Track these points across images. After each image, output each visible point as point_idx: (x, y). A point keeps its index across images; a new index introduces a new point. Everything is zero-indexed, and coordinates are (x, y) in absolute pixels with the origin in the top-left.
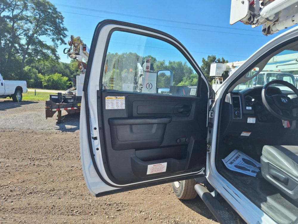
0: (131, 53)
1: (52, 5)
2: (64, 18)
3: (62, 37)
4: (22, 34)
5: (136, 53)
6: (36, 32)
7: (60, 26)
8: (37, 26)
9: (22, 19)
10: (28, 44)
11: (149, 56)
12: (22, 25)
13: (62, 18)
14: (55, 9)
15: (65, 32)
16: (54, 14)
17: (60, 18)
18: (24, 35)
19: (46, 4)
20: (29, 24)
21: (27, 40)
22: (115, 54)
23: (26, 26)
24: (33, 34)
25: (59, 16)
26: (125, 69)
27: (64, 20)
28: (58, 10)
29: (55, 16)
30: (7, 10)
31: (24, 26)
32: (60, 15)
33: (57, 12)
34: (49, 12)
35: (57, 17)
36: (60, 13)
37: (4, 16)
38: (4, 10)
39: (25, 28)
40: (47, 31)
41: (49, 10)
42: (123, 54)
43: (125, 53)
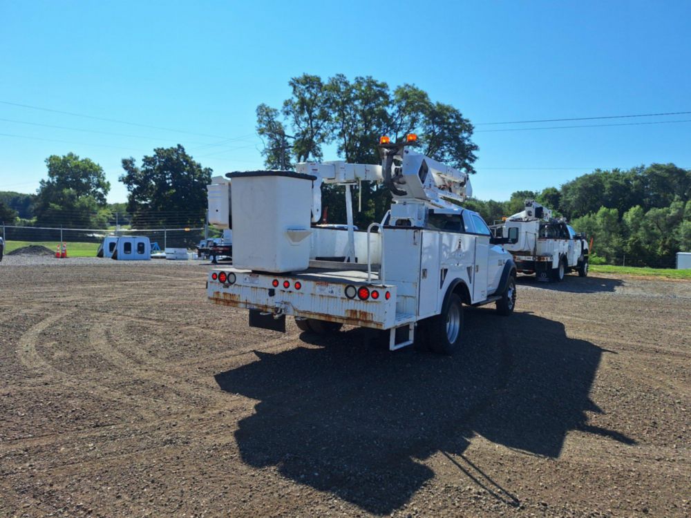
0: (656, 166)
1: (454, 111)
2: (473, 128)
3: (467, 161)
5: (671, 164)
7: (464, 145)
13: (470, 129)
14: (458, 117)
15: (474, 152)
16: (457, 125)
17: (467, 129)
19: (445, 112)
22: (611, 172)
25: (466, 126)
26: (635, 207)
27: (474, 130)
28: (464, 117)
29: (459, 127)
32: (467, 123)
33: (461, 120)
34: (450, 123)
35: (462, 130)
36: (468, 121)
41: (450, 120)
42: (633, 170)
43: (639, 166)
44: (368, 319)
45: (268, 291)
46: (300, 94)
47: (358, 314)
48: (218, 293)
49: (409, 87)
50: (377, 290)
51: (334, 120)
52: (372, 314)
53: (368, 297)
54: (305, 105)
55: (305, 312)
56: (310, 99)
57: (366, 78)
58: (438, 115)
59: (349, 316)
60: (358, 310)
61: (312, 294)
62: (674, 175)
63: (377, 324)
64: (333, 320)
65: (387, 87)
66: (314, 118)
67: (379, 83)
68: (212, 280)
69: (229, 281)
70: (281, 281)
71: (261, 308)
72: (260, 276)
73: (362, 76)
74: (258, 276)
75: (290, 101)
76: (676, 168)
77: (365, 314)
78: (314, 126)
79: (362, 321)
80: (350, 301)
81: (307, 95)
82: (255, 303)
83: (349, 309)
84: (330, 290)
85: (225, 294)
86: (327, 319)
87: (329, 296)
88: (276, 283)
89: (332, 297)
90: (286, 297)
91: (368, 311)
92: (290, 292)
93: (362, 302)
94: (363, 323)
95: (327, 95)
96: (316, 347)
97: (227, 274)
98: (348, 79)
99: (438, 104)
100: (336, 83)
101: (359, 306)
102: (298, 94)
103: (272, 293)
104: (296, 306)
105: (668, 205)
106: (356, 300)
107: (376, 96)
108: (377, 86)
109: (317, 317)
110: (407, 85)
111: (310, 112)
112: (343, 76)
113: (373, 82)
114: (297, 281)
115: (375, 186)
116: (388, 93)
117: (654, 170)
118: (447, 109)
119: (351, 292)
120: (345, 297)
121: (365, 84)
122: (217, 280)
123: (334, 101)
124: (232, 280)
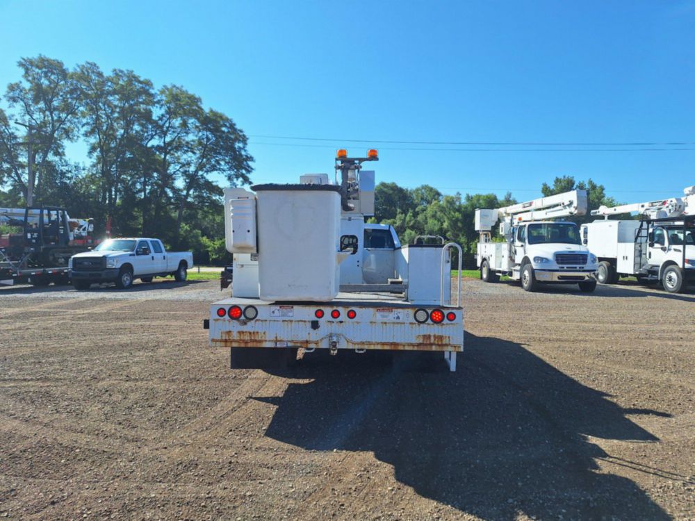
1: (227, 120)
2: (248, 139)
3: (244, 171)
4: (178, 172)
5: (394, 183)
6: (201, 167)
7: (241, 155)
8: (203, 156)
9: (178, 147)
10: (188, 188)
11: (425, 187)
12: (179, 156)
13: (244, 140)
14: (232, 126)
15: (250, 163)
16: (231, 134)
17: (241, 139)
18: (183, 173)
19: (219, 119)
20: (190, 154)
21: (187, 181)
23: (185, 156)
24: (196, 171)
25: (240, 136)
27: (248, 142)
28: (238, 127)
29: (232, 137)
30: (157, 137)
31: (181, 158)
32: (241, 134)
33: (235, 130)
34: (223, 132)
35: (237, 139)
36: (241, 131)
37: (153, 146)
38: (152, 137)
39: (182, 161)
40: (219, 164)
41: (224, 129)
44: (444, 342)
45: (309, 325)
46: (34, 78)
47: (432, 339)
48: (229, 333)
49: (177, 88)
50: (454, 311)
51: (80, 115)
52: (449, 337)
53: (443, 319)
54: (40, 94)
55: (363, 343)
56: (49, 86)
57: (126, 72)
58: (213, 122)
59: (421, 341)
60: (432, 334)
61: (371, 322)
62: (396, 192)
63: (455, 347)
64: (401, 348)
65: (152, 85)
66: (55, 109)
67: (142, 79)
68: (218, 317)
69: (245, 316)
70: (328, 311)
71: (299, 345)
72: (296, 307)
73: (121, 69)
74: (292, 307)
75: (18, 85)
76: (397, 186)
77: (441, 338)
78: (55, 118)
79: (438, 345)
80: (422, 325)
81: (45, 82)
82: (290, 339)
83: (422, 334)
84: (396, 316)
85: (240, 333)
86: (393, 348)
87: (394, 323)
88: (320, 314)
89: (398, 323)
90: (335, 328)
91: (444, 335)
92: (341, 322)
93: (435, 325)
94: (438, 347)
95: (72, 84)
96: (306, 381)
97: (243, 308)
98: (101, 70)
99: (212, 111)
100: (88, 72)
101: (432, 330)
102: (30, 78)
103: (315, 325)
104: (349, 338)
105: (394, 217)
106: (429, 324)
107: (139, 93)
108: (140, 82)
109: (379, 347)
110: (174, 86)
111: (48, 102)
112: (95, 65)
113: (134, 77)
114: (350, 309)
115: (143, 193)
116: (152, 91)
117: (382, 187)
118: (221, 117)
119: (422, 316)
120: (415, 321)
121: (126, 79)
122: (227, 317)
123: (82, 92)
124: (250, 313)
